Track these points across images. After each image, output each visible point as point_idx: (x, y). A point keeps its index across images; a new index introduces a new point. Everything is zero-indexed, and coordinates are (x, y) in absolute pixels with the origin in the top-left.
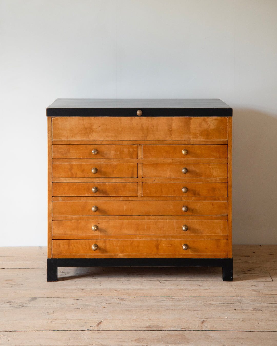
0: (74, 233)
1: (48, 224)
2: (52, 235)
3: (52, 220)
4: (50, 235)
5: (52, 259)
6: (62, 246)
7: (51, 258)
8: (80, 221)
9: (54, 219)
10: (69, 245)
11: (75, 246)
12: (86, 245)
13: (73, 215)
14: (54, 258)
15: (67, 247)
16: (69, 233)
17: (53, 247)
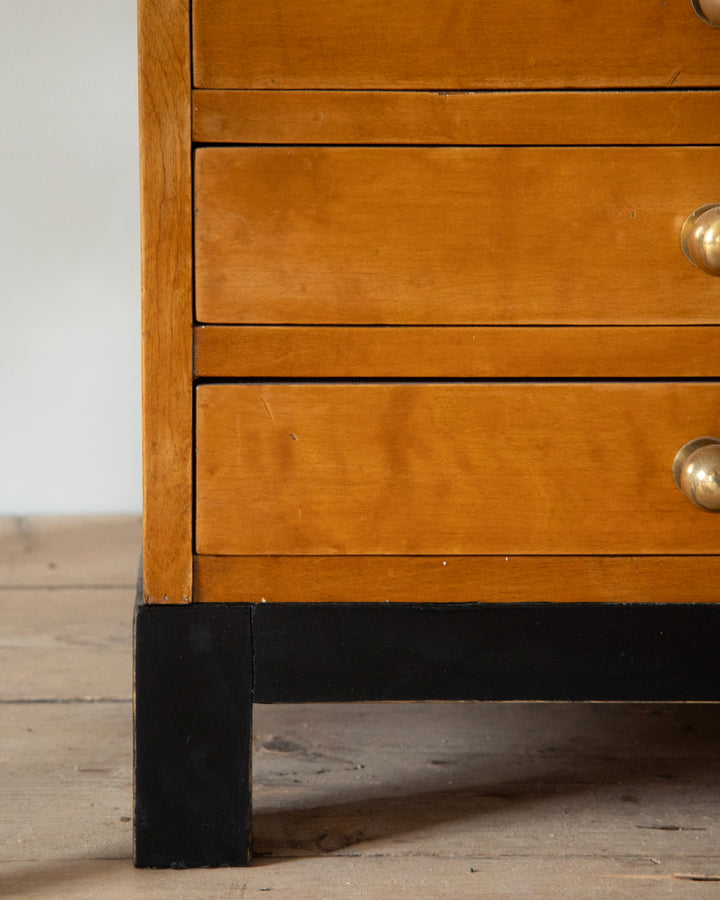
0: (458, 299)
1: (148, 186)
2: (196, 323)
3: (195, 145)
4: (174, 321)
5: (194, 605)
6: (311, 457)
7: (186, 598)
8: (529, 158)
9: (224, 126)
10: (395, 442)
11: (465, 464)
12: (597, 453)
13: (449, 84)
14: (218, 592)
15: (371, 465)
16: (400, 299)
17: (212, 471)
